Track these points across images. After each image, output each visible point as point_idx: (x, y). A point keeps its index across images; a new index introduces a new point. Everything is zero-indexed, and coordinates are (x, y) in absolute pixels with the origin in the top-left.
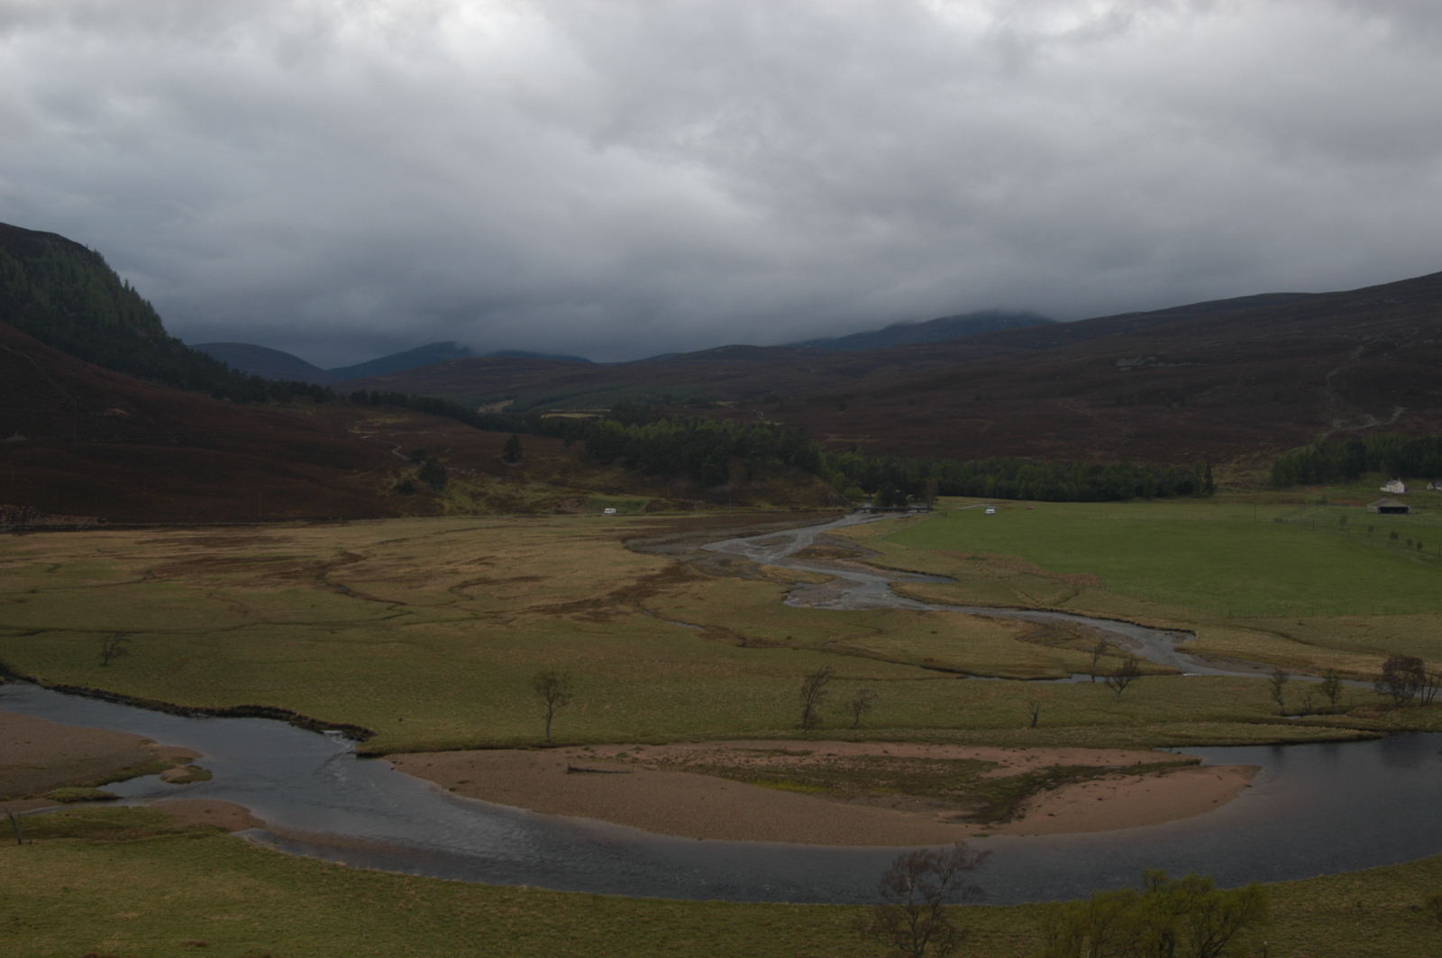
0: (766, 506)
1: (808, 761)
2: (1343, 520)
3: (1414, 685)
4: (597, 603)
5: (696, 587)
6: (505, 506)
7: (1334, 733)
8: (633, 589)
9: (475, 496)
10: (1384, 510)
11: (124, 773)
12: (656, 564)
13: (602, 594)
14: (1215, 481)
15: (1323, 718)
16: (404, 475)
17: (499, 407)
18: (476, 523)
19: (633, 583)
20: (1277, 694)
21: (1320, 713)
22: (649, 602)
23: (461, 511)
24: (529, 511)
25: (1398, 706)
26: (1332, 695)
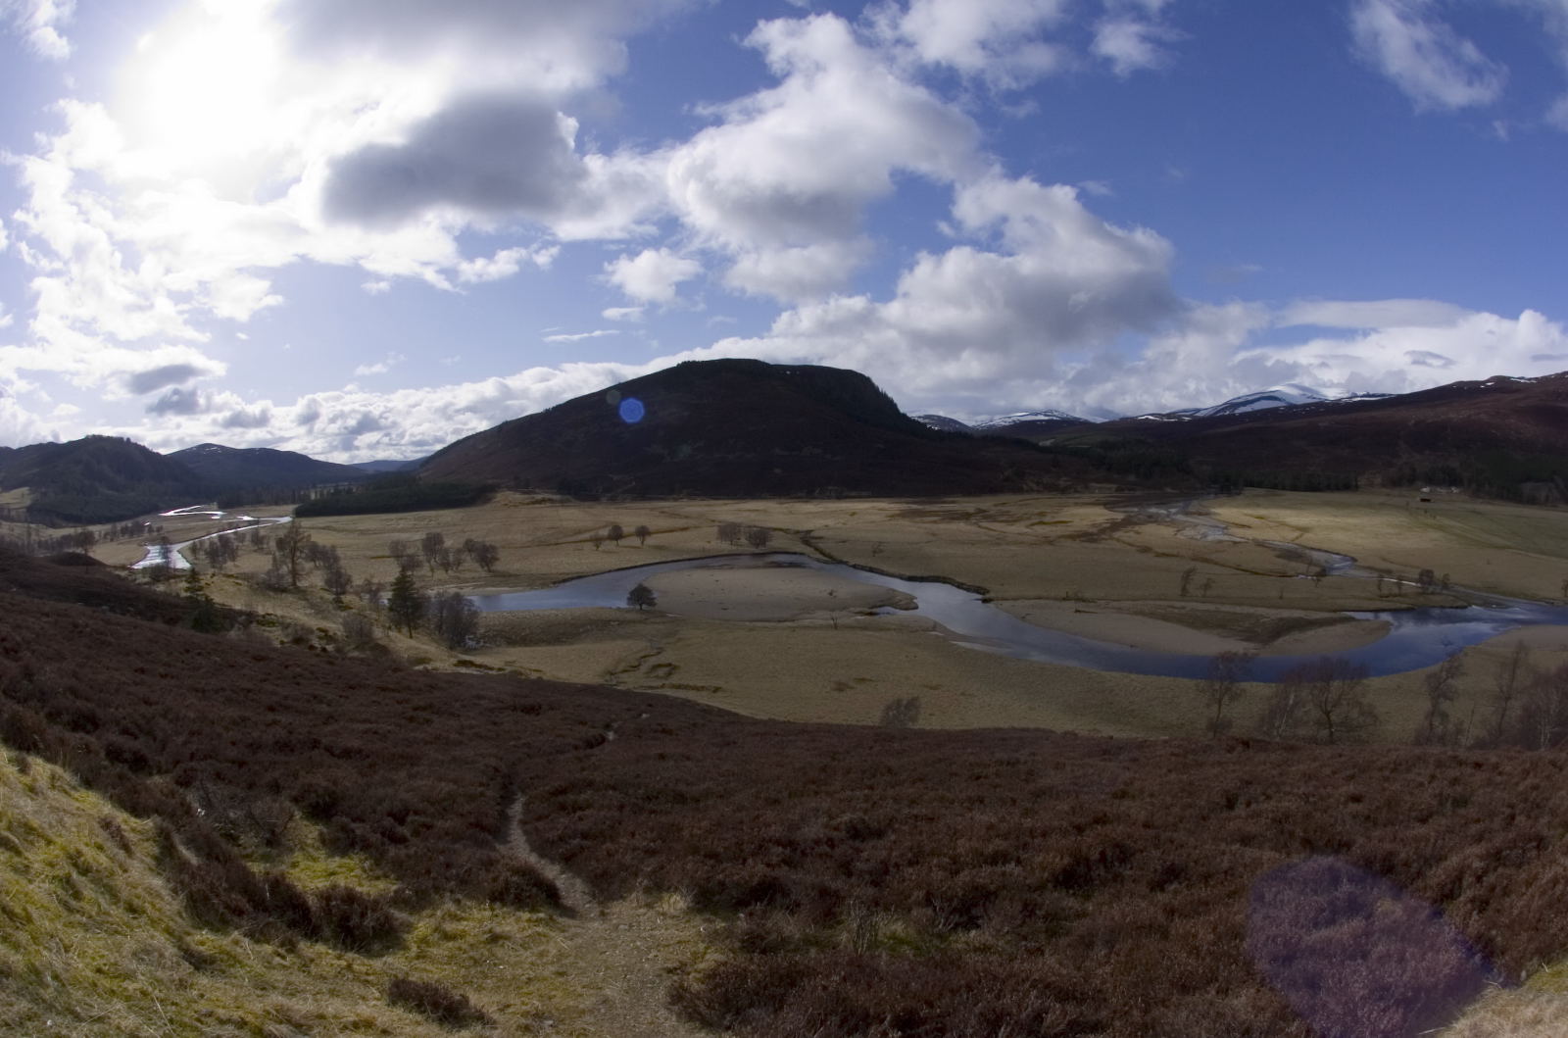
0: (1169, 490)
1: (1183, 611)
2: (1408, 504)
3: (1430, 584)
4: (1092, 534)
5: (1137, 528)
6: (1052, 488)
7: (1398, 605)
8: (1108, 528)
9: (1038, 484)
10: (1423, 500)
11: (879, 604)
12: (1119, 516)
13: (1095, 530)
14: (1359, 483)
15: (1395, 599)
16: (1006, 474)
17: (1048, 443)
18: (1035, 496)
19: (1108, 525)
20: (1380, 589)
21: (1395, 596)
22: (1117, 535)
23: (1029, 491)
24: (1064, 491)
25: (1423, 593)
26: (1400, 588)
